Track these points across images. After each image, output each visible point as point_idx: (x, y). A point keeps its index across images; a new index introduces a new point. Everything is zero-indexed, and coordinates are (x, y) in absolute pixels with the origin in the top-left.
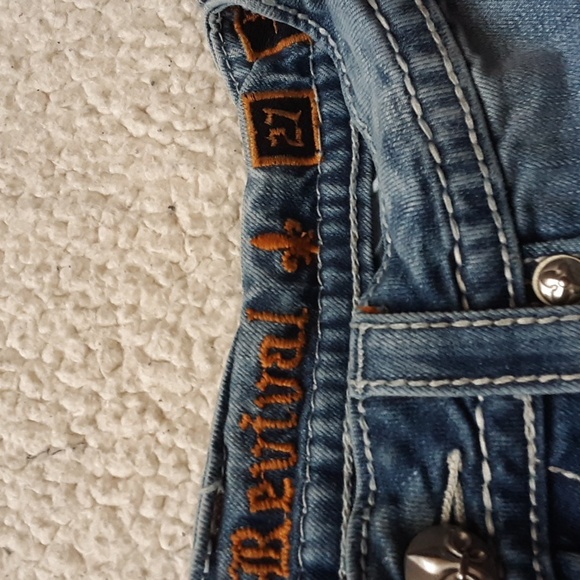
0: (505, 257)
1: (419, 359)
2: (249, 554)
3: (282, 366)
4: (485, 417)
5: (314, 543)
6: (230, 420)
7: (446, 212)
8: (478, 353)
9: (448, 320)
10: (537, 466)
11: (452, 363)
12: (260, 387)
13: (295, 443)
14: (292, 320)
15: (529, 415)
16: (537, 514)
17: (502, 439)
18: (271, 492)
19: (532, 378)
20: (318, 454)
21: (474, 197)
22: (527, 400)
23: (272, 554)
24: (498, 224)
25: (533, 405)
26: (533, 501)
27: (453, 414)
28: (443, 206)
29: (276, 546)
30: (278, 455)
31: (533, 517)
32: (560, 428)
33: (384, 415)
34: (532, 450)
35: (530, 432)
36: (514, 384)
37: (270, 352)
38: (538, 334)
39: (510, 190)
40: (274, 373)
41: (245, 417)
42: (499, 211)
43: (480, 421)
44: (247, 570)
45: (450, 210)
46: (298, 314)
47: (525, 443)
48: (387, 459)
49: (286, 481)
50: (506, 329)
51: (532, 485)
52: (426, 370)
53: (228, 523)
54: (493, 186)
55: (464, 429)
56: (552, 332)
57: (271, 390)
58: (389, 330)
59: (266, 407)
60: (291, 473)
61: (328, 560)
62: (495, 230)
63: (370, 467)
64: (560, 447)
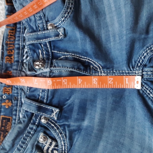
0: (44, 24)
1: (34, 38)
2: (8, 60)
3: (12, 34)
4: (43, 45)
5: (16, 57)
6: (4, 42)
7: (37, 20)
8: (41, 37)
9: (37, 33)
10: (50, 51)
11: (38, 39)
12: (9, 37)
13: (14, 45)
14: (13, 28)
15: (48, 44)
16: (51, 57)
17: (45, 47)
18: (11, 52)
19: (47, 39)
20: (17, 46)
21: (40, 17)
22: (47, 42)
23: (11, 60)
24: (43, 20)
25: (48, 43)
26: (50, 55)
27: (39, 45)
28: (37, 19)
29: (12, 59)
30: (11, 47)
31: (50, 57)
32: (52, 45)
33: (31, 46)
34: (49, 49)
35: (48, 46)
36: (45, 40)
37: (10, 32)
38: (47, 34)
39: (45, 15)
40: (11, 35)
41: (6, 41)
42: (43, 18)
43: (42, 46)
44: (8, 62)
45: (38, 19)
46: (14, 27)
47: (48, 48)
48: (32, 52)
49: (13, 50)
50: (44, 33)
51: (50, 53)
52: (35, 39)
53: (5, 56)
54: (42, 15)
55: (40, 47)
56: (49, 33)
57: (10, 38)
58: (30, 35)
59: (10, 40)
60: (13, 49)
61: (18, 59)
62: (43, 21)
63: (30, 54)
64: (52, 48)
